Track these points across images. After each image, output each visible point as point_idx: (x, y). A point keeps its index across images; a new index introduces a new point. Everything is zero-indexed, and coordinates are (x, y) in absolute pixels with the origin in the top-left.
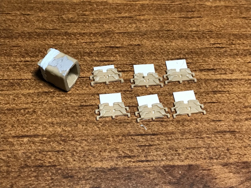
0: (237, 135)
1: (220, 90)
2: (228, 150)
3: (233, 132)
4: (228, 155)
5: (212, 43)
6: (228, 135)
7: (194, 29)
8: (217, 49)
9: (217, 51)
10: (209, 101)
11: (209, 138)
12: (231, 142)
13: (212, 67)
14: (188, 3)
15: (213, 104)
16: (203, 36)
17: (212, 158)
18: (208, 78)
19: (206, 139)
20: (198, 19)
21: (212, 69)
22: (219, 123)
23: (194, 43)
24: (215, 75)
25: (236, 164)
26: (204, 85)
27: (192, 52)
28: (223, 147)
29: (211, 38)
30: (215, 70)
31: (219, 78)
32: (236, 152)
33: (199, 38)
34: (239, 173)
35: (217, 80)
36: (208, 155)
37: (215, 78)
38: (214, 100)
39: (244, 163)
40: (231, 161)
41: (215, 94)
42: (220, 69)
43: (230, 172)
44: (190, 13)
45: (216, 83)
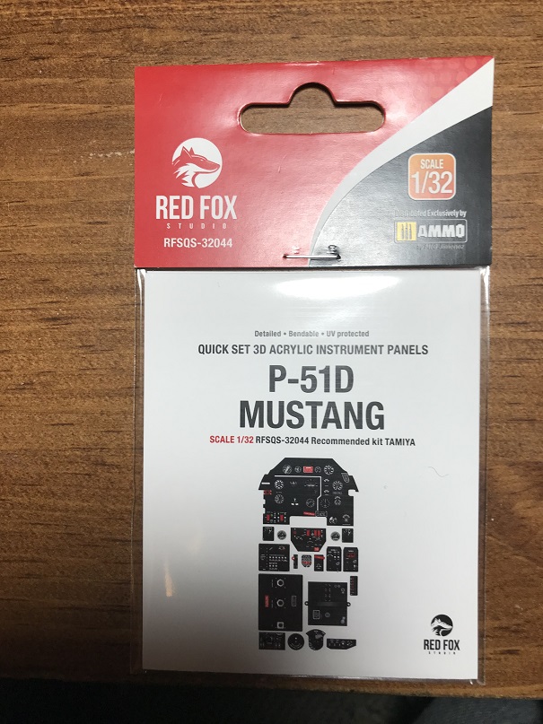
0: (537, 425)
1: (529, 357)
2: (520, 445)
3: (531, 421)
4: (519, 451)
5: (532, 277)
6: (524, 425)
7: (510, 251)
8: (538, 287)
9: (536, 292)
10: (510, 374)
11: (498, 427)
12: (527, 434)
13: (524, 320)
14: (508, 200)
15: (514, 379)
16: (521, 264)
17: (497, 455)
18: (515, 337)
19: (495, 428)
20: (518, 232)
21: (525, 323)
22: (516, 407)
23: (505, 276)
24: (525, 332)
25: (527, 465)
26: (507, 348)
27: (499, 292)
28: (515, 441)
29: (532, 267)
30: (526, 323)
31: (531, 337)
32: (530, 448)
33: (514, 268)
34: (526, 476)
35: (527, 341)
36: (493, 451)
37: (524, 338)
38: (517, 373)
39: (537, 463)
40: (521, 459)
41: (520, 363)
42: (535, 322)
43: (515, 474)
44: (508, 220)
45: (525, 346)
